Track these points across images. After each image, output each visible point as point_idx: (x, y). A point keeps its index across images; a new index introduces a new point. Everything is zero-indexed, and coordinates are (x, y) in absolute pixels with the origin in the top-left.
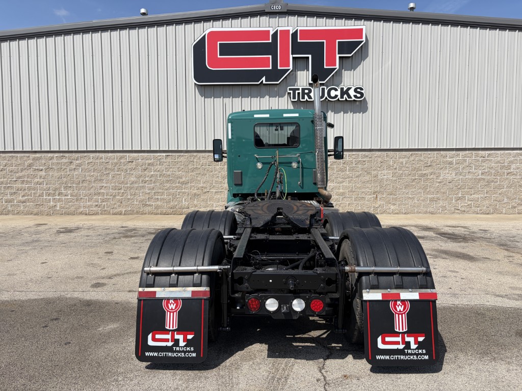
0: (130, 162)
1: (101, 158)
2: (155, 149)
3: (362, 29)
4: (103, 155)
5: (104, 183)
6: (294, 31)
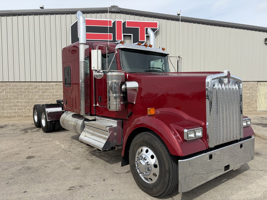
0: (35, 88)
1: (18, 86)
2: (49, 81)
3: (157, 23)
4: (18, 84)
5: (19, 99)
6: (124, 22)
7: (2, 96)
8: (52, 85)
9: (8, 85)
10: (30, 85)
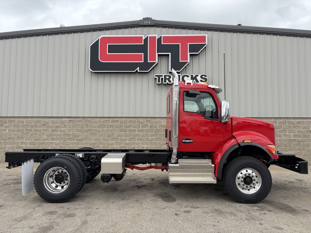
0: (44, 125)
1: (23, 122)
2: (61, 116)
3: (205, 36)
4: (25, 120)
5: (24, 140)
6: (159, 37)
7: (5, 135)
8: (64, 122)
9: (12, 121)
10: (38, 122)
